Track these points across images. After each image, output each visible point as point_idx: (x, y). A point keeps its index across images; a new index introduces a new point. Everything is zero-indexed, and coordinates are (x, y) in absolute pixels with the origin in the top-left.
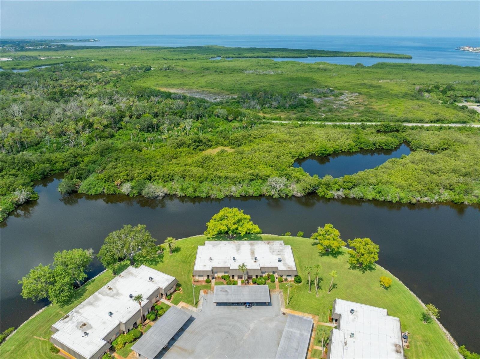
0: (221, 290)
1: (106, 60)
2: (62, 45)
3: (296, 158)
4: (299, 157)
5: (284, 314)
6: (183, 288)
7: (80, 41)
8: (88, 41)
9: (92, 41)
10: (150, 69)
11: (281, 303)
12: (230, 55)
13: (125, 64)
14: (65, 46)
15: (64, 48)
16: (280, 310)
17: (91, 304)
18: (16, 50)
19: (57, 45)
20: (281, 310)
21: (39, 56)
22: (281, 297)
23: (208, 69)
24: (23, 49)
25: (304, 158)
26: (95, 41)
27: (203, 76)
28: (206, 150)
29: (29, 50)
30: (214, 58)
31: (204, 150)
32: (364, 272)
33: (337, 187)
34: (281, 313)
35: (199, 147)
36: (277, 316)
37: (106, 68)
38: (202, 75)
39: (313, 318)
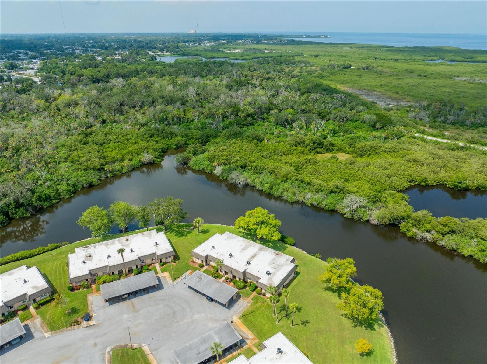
0: (198, 276)
1: (317, 56)
2: (291, 40)
3: (416, 183)
4: (421, 182)
5: (232, 322)
6: (179, 263)
7: (312, 37)
8: (319, 37)
9: (322, 38)
10: (350, 68)
11: (239, 312)
12: (458, 58)
13: (330, 61)
14: (293, 41)
15: (292, 42)
16: (232, 317)
17: (107, 245)
18: (253, 43)
19: (288, 40)
21: (266, 49)
22: (245, 307)
23: (412, 72)
24: (258, 42)
25: (427, 186)
26: (325, 37)
27: (400, 79)
28: (324, 153)
29: (264, 43)
30: (434, 60)
31: (321, 153)
32: (355, 326)
33: (428, 227)
34: (230, 320)
35: (318, 149)
36: (225, 320)
37: (309, 64)
38: (398, 77)
39: (252, 339)
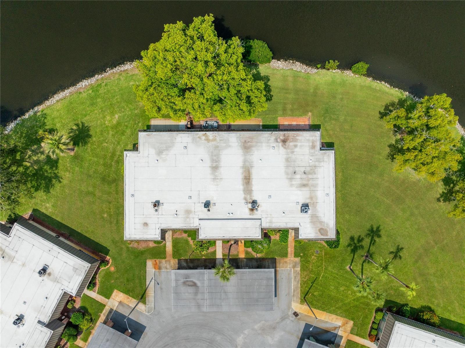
0: (184, 283)
5: (296, 314)
6: (114, 259)
11: (294, 291)
16: (289, 307)
20: (293, 307)
22: (295, 277)
34: (290, 313)
36: (283, 319)
39: (344, 325)
